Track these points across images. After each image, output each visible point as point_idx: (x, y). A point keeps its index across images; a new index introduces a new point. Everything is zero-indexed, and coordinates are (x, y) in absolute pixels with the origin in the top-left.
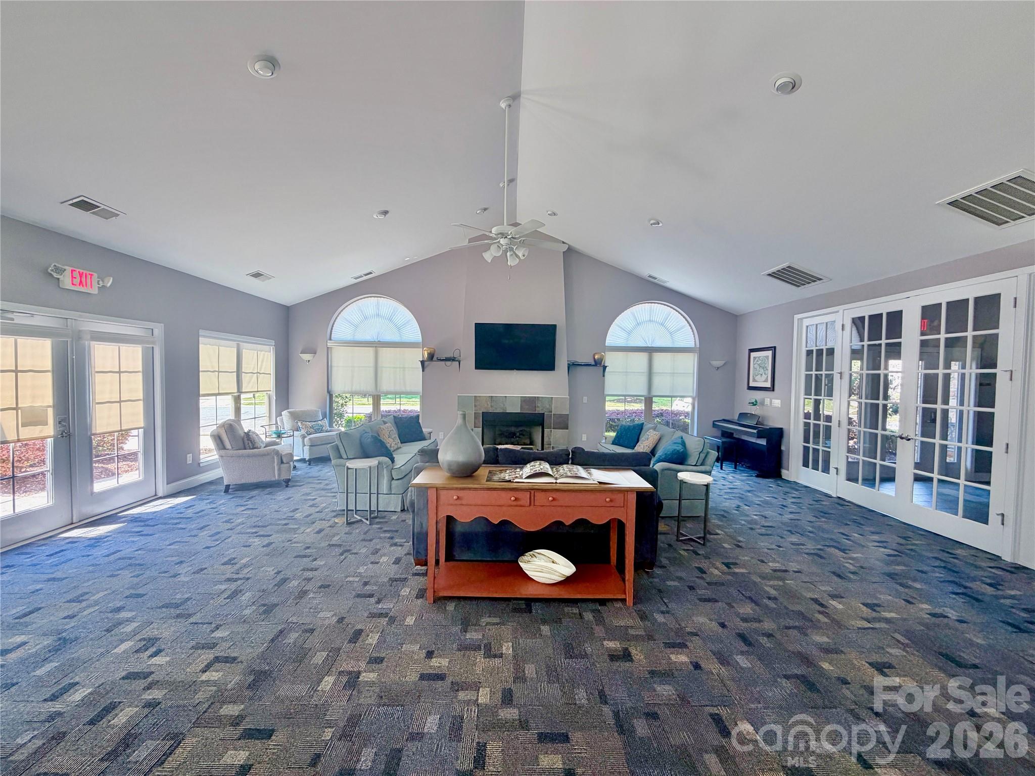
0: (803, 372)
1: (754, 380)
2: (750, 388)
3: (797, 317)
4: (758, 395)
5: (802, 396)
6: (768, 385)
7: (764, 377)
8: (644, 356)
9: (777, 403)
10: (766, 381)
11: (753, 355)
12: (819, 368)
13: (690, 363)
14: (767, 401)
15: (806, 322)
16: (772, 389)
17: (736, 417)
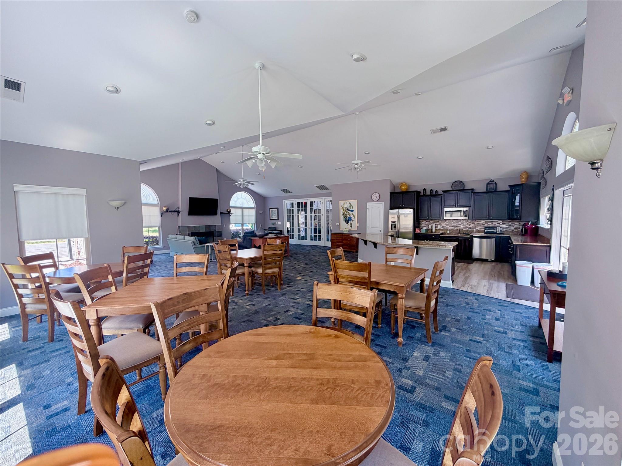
0: (286, 215)
1: (272, 217)
2: (271, 220)
3: (284, 200)
4: (273, 222)
5: (286, 221)
6: (277, 218)
7: (275, 216)
8: (240, 210)
9: (279, 223)
10: (276, 217)
11: (271, 210)
12: (290, 214)
13: (253, 212)
14: (277, 223)
15: (286, 202)
16: (278, 219)
17: (268, 229)
